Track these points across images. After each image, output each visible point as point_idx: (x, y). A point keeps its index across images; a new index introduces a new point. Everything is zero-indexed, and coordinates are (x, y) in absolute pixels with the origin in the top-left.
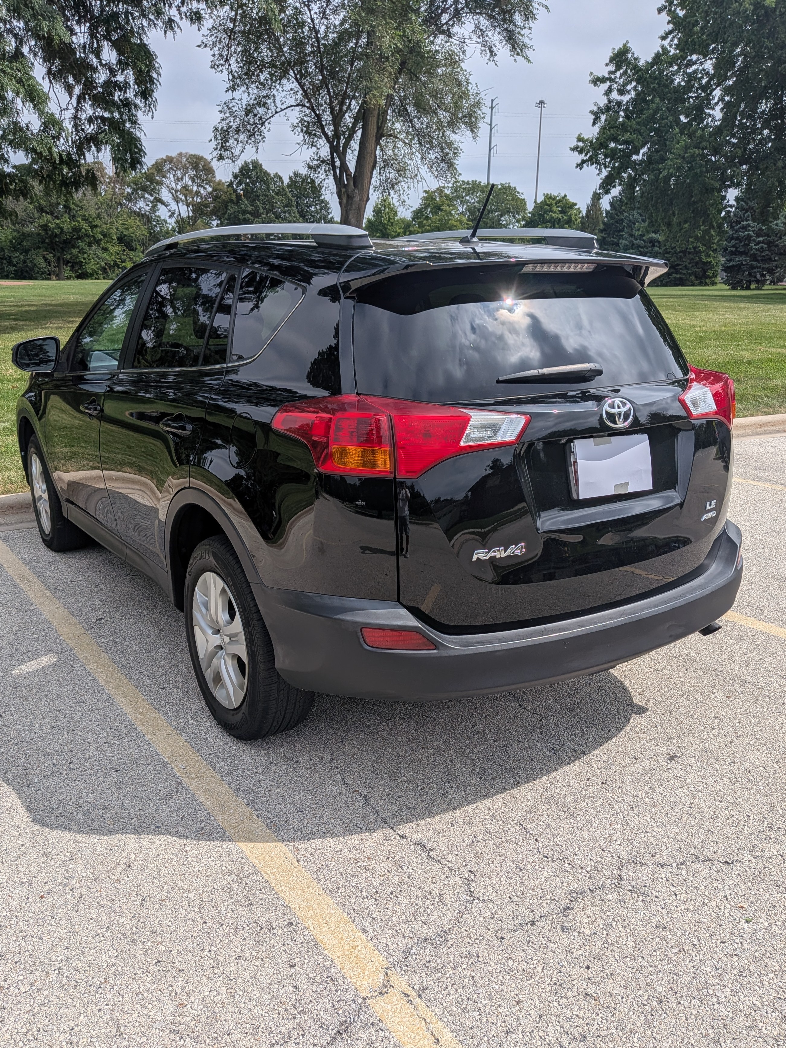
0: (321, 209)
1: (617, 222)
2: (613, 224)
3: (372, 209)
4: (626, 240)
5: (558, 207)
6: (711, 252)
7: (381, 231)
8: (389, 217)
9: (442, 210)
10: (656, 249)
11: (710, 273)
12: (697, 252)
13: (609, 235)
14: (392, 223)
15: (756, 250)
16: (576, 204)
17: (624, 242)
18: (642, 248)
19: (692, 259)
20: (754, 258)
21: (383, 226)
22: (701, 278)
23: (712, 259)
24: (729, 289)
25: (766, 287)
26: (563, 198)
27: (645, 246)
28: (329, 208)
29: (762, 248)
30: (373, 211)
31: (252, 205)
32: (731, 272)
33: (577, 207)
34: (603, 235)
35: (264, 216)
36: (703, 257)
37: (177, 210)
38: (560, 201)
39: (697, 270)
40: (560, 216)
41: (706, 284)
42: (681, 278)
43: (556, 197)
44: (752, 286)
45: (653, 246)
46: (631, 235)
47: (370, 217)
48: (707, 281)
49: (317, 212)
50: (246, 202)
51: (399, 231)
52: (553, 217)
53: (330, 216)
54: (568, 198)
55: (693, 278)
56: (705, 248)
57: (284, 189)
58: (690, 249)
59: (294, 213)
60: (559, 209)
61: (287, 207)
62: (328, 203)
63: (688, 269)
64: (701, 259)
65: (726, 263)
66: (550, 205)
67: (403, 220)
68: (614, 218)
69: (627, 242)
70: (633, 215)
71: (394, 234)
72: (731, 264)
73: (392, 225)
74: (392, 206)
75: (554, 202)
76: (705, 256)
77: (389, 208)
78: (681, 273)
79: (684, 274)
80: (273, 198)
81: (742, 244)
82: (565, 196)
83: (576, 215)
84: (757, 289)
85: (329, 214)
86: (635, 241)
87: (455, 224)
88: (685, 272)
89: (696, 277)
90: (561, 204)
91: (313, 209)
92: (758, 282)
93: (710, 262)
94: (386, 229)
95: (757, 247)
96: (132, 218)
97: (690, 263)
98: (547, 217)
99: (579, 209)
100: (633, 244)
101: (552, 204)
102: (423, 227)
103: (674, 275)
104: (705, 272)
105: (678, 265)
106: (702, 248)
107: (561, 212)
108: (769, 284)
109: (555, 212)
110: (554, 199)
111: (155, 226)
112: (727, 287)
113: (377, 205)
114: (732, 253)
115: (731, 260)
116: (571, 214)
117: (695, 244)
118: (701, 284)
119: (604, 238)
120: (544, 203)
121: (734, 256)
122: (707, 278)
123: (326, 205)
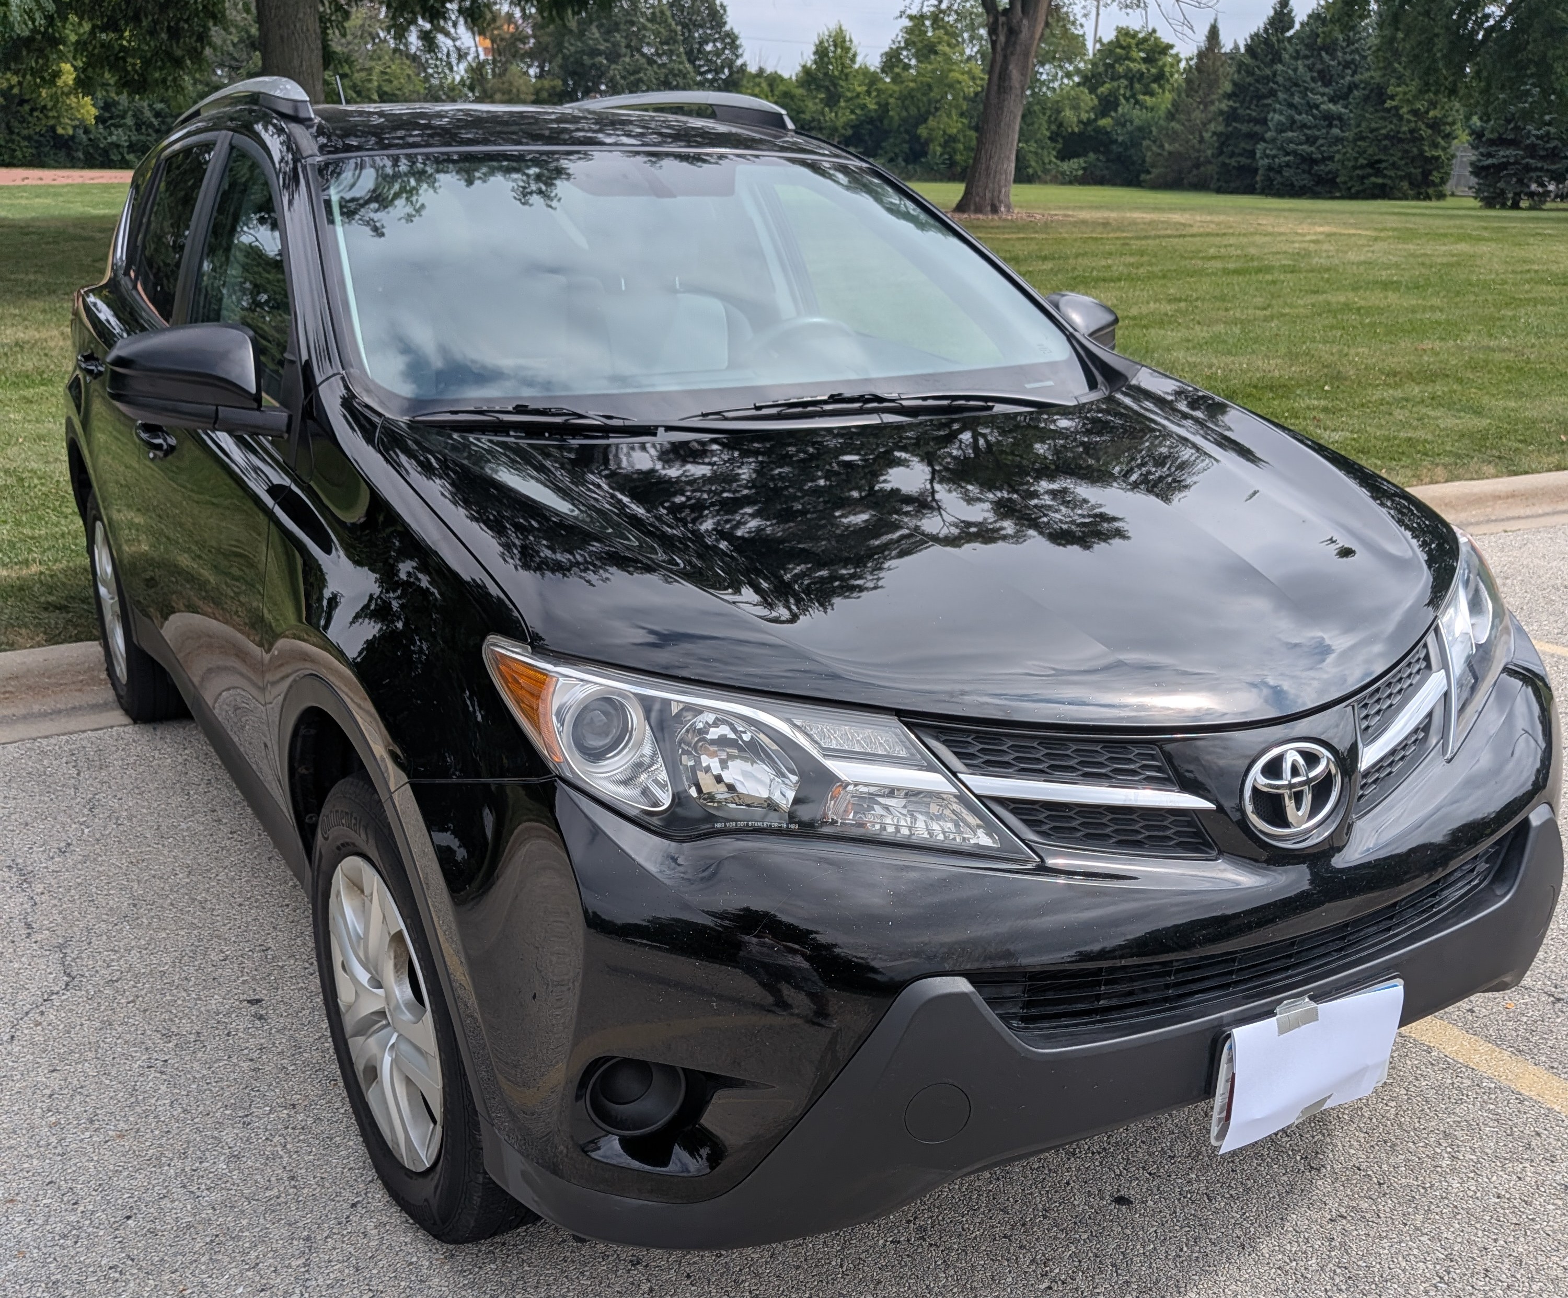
0: (724, 48)
1: (1257, 81)
2: (1250, 84)
3: (813, 49)
4: (1281, 113)
5: (1140, 50)
6: (1440, 140)
7: (827, 89)
8: (842, 64)
9: (936, 53)
10: (1336, 131)
11: (1435, 177)
12: (1416, 139)
13: (1242, 102)
14: (847, 75)
15: (1537, 137)
16: (1172, 47)
17: (1277, 117)
18: (1309, 128)
19: (1406, 151)
20: (1532, 150)
21: (831, 81)
22: (1419, 186)
23: (1440, 153)
24: (1481, 207)
25: (1548, 205)
26: (1151, 34)
27: (1316, 126)
28: (737, 47)
29: (1548, 133)
30: (815, 53)
31: (606, 41)
32: (1486, 177)
33: (1173, 52)
34: (1231, 103)
35: (627, 59)
36: (1426, 148)
37: (473, 49)
38: (1145, 40)
39: (1413, 170)
40: (1143, 67)
41: (1428, 197)
42: (1383, 186)
43: (1136, 33)
44: (1524, 204)
45: (1330, 126)
46: (1291, 105)
47: (809, 64)
48: (1431, 191)
49: (718, 53)
50: (597, 35)
51: (859, 89)
52: (1129, 69)
53: (739, 62)
54: (1158, 34)
55: (1405, 185)
56: (1430, 131)
57: (662, 12)
58: (1404, 133)
59: (679, 56)
60: (1142, 55)
61: (667, 43)
62: (736, 38)
63: (1398, 169)
64: (1421, 152)
65: (1479, 160)
66: (1128, 48)
67: (865, 71)
68: (1253, 74)
69: (1282, 119)
70: (1295, 70)
71: (849, 94)
72: (1490, 161)
73: (847, 79)
74: (848, 44)
75: (1133, 42)
76: (1430, 146)
77: (842, 48)
78: (1385, 176)
79: (1391, 177)
80: (644, 28)
81: (1512, 125)
82: (1154, 31)
83: (1172, 66)
84: (1531, 208)
85: (737, 56)
86: (1297, 117)
87: (960, 77)
88: (1391, 173)
89: (1411, 184)
90: (1145, 46)
91: (709, 47)
92: (1531, 195)
93: (1437, 158)
94: (835, 85)
95: (1539, 133)
96: (398, 62)
97: (1401, 159)
98: (1121, 69)
99: (1177, 55)
100: (1294, 122)
101: (1129, 46)
102: (902, 82)
103: (1373, 179)
104: (1426, 174)
105: (1380, 161)
106: (1425, 132)
107: (1145, 60)
108: (1554, 200)
109: (1134, 60)
110: (1134, 36)
111: (432, 75)
112: (1477, 204)
113: (821, 42)
114: (1492, 142)
115: (1489, 155)
116: (1164, 65)
117: (1413, 125)
118: (1417, 197)
119: (1235, 109)
120: (1116, 44)
121: (1494, 148)
122: (1428, 186)
123: (733, 41)
